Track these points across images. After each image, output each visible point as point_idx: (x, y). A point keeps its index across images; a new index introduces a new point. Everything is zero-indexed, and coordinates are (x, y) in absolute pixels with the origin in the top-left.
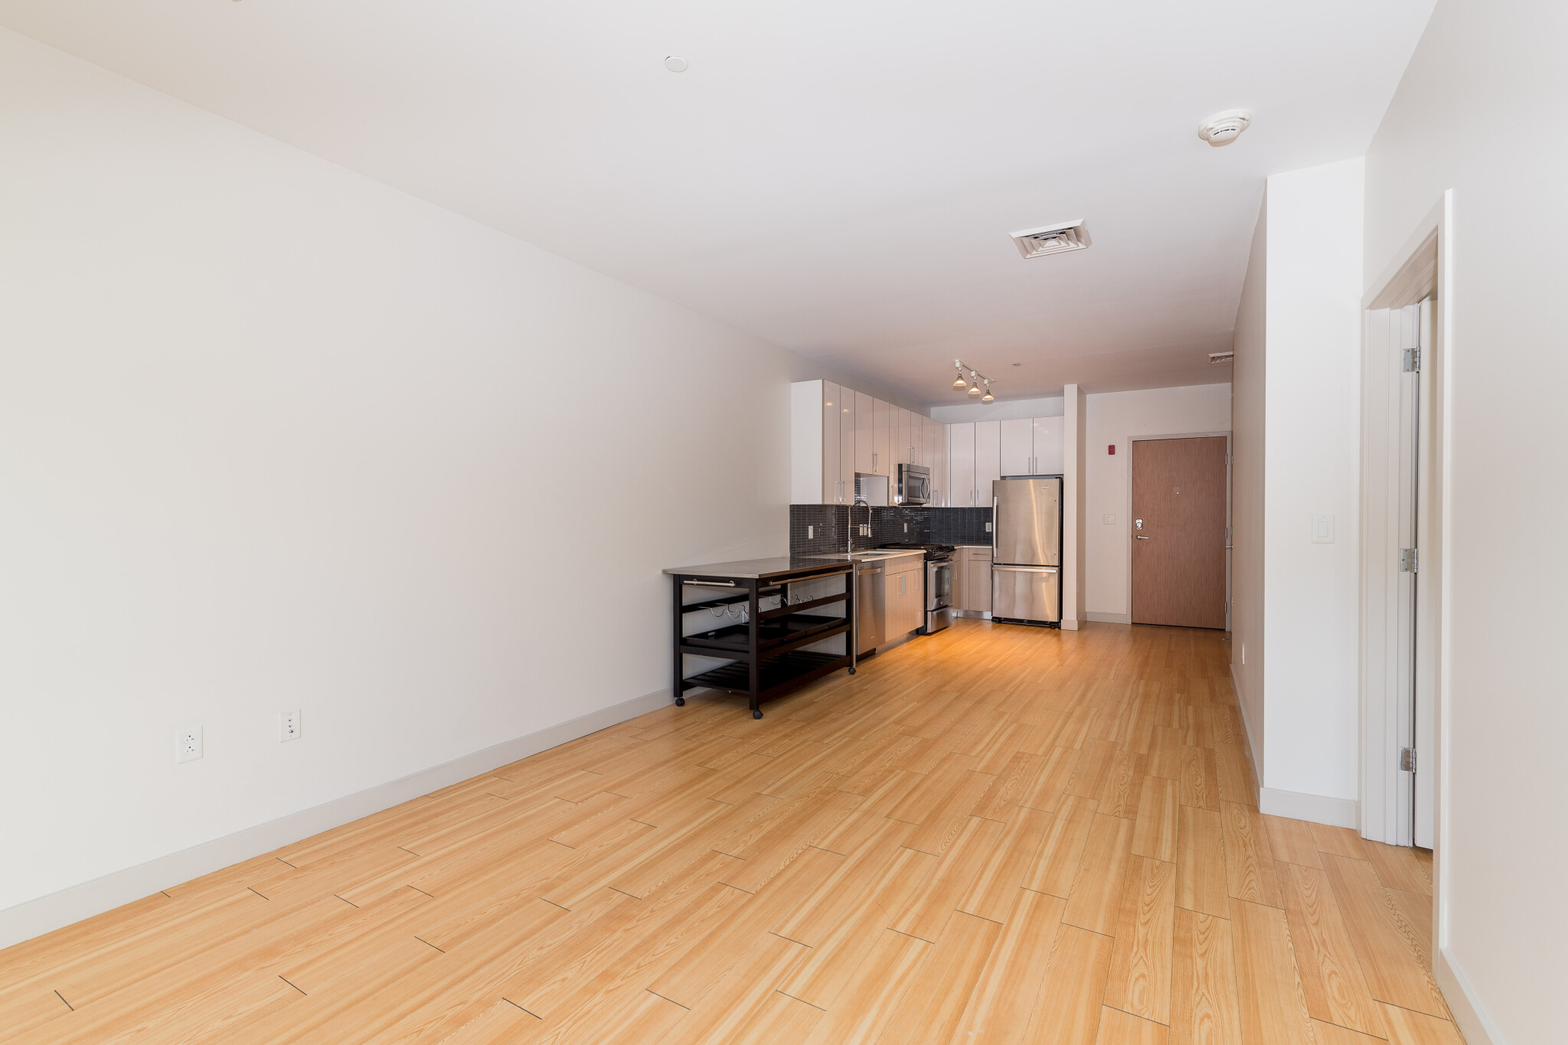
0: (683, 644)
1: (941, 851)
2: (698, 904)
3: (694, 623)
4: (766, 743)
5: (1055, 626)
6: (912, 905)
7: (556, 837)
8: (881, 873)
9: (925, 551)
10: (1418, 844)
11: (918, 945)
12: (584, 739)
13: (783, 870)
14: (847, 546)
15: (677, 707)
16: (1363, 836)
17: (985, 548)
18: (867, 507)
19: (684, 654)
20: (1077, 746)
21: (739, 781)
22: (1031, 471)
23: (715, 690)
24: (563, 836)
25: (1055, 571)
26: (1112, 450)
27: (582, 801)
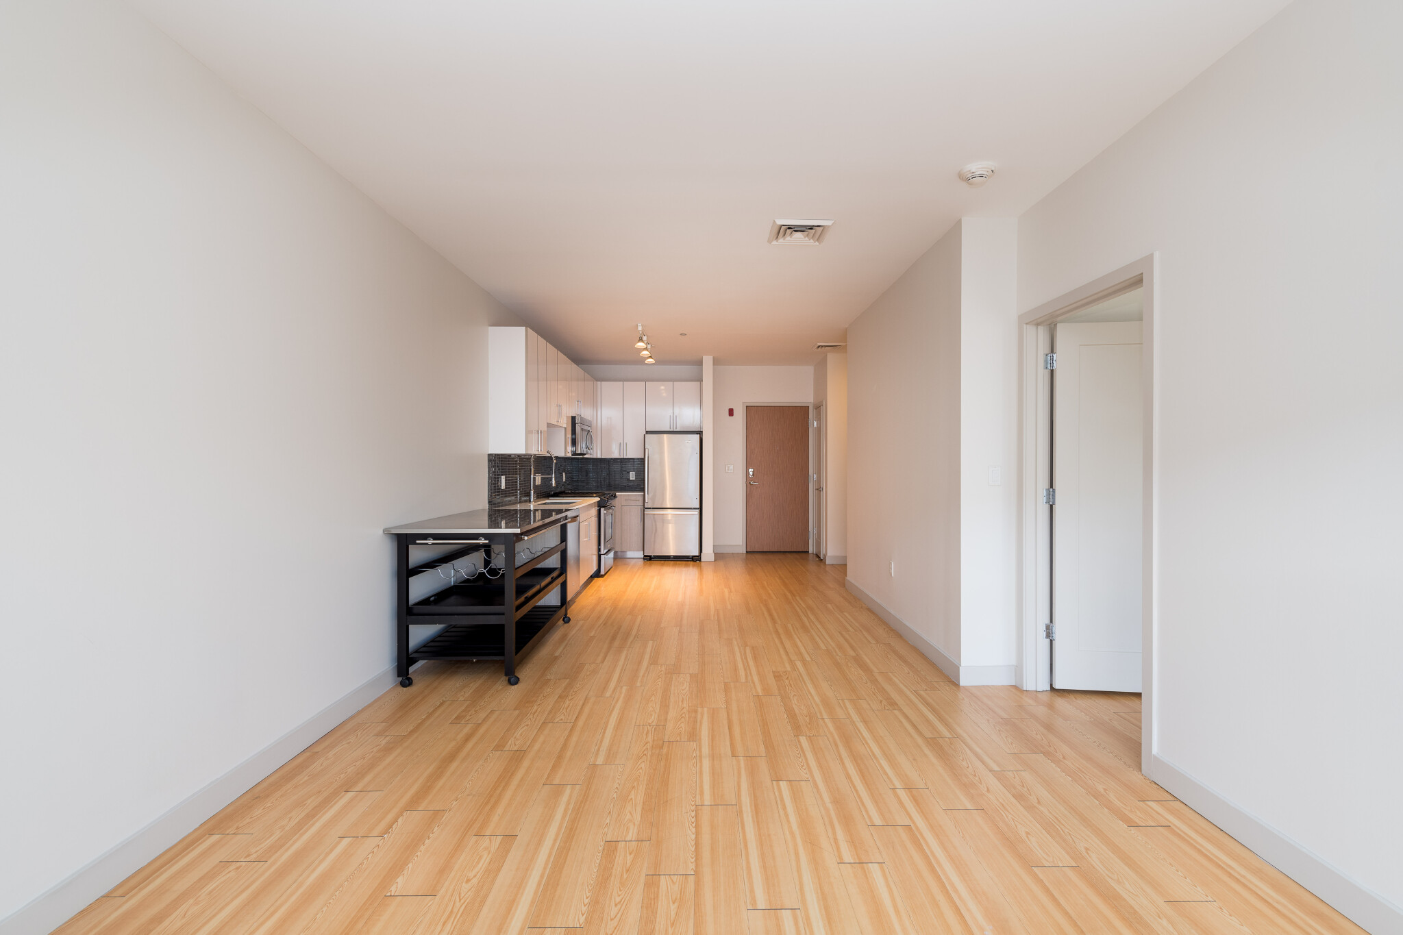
0: (407, 613)
1: (806, 776)
2: (650, 905)
3: (420, 587)
4: (550, 707)
5: (696, 559)
6: (834, 833)
7: (393, 889)
8: (782, 812)
9: (598, 499)
10: (1057, 686)
11: (874, 869)
12: (311, 753)
13: (696, 838)
14: (530, 496)
15: (402, 688)
16: (1025, 689)
17: (637, 495)
18: (551, 457)
19: (410, 626)
20: (808, 659)
21: (560, 757)
22: (672, 427)
23: (432, 661)
24: (400, 884)
25: (697, 512)
26: (731, 412)
27: (386, 832)
